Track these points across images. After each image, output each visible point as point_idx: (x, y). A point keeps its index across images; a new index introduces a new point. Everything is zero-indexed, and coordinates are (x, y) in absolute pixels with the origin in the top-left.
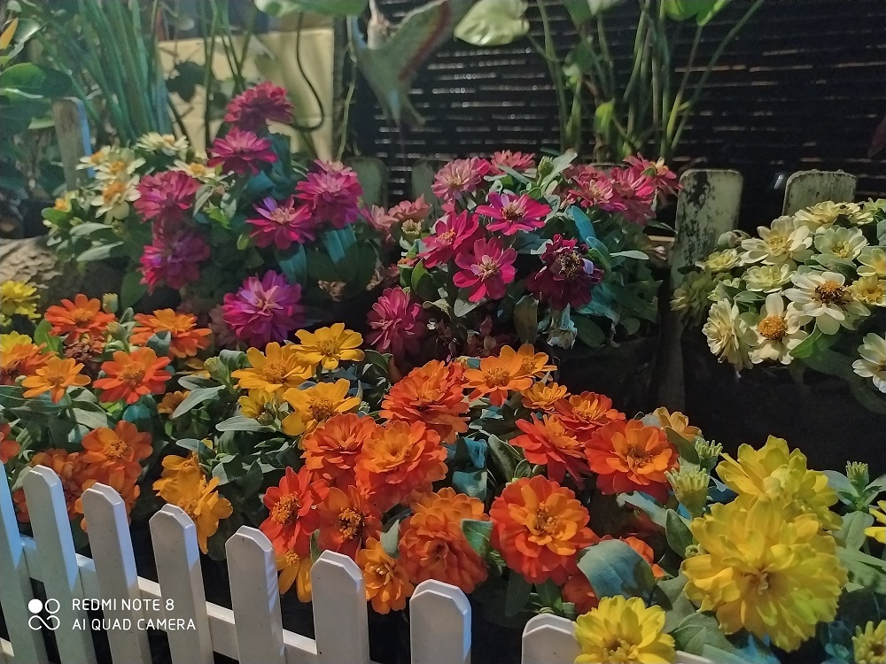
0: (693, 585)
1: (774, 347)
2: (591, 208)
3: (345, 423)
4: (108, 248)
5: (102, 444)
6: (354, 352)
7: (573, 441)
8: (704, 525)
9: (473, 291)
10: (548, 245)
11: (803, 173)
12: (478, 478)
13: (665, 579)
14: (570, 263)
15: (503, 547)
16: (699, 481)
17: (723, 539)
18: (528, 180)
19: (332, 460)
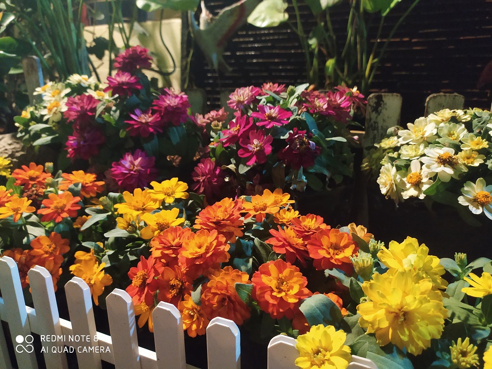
0: (362, 319)
1: (415, 189)
2: (316, 114)
3: (174, 232)
4: (50, 138)
5: (42, 245)
6: (183, 194)
7: (300, 241)
8: (368, 285)
9: (249, 159)
10: (290, 134)
11: (435, 95)
12: (248, 261)
13: (348, 316)
14: (302, 143)
15: (258, 298)
16: (367, 262)
17: (378, 292)
18: (281, 99)
19: (166, 252)
